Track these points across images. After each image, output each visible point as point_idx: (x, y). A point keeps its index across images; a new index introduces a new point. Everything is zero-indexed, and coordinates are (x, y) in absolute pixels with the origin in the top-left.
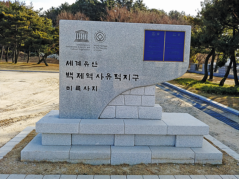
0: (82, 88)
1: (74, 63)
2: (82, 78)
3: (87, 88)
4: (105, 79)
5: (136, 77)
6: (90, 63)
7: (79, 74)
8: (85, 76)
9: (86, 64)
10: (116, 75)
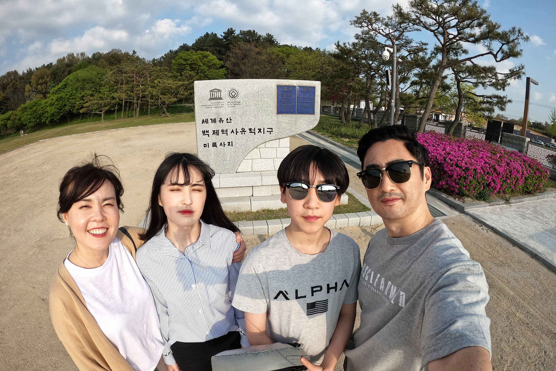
0: (218, 144)
1: (210, 121)
2: (218, 134)
3: (223, 144)
4: (239, 134)
5: (271, 130)
6: (224, 119)
7: (214, 131)
8: (220, 132)
9: (221, 120)
10: (250, 129)
